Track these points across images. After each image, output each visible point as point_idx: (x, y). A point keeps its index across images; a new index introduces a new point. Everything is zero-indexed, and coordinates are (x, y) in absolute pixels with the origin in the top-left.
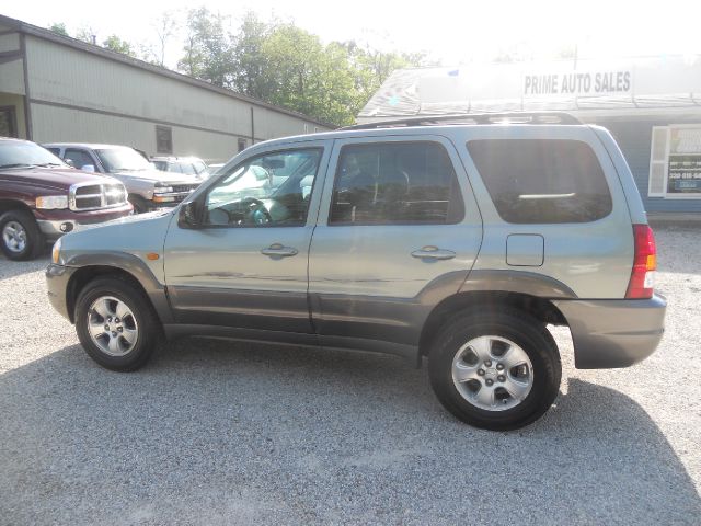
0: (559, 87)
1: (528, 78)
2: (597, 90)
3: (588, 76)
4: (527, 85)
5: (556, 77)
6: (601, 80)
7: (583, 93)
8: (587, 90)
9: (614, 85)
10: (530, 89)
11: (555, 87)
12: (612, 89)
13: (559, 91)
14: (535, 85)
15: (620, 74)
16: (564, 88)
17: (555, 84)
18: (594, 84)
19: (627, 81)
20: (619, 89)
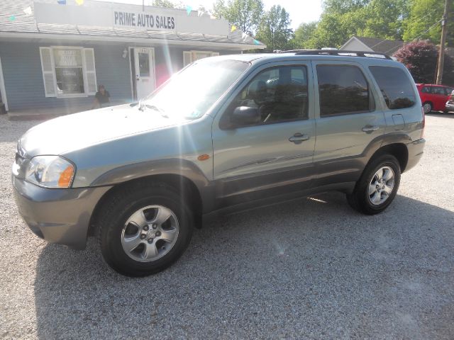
0: (136, 22)
1: (116, 13)
2: (158, 27)
3: (152, 17)
4: (116, 18)
5: (133, 15)
6: (160, 21)
7: (150, 28)
8: (152, 26)
9: (166, 25)
10: (118, 21)
11: (134, 22)
12: (166, 27)
13: (137, 24)
14: (121, 19)
15: (169, 18)
16: (139, 23)
17: (133, 19)
18: (155, 22)
19: (173, 23)
20: (169, 27)
